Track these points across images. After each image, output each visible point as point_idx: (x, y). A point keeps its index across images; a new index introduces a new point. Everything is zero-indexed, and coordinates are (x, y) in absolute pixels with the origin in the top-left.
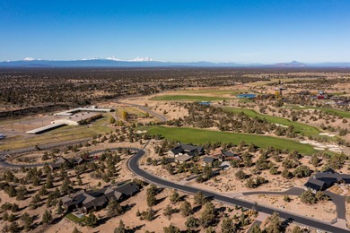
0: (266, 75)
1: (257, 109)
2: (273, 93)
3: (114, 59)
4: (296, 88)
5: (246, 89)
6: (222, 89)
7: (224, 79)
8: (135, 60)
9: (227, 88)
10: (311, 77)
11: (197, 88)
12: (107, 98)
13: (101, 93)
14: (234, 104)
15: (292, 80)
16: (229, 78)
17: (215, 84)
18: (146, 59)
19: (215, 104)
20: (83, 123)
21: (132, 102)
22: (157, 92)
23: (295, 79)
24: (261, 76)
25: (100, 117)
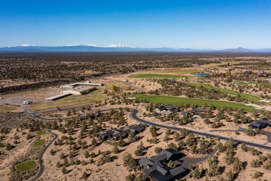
0: (218, 59)
1: (212, 84)
2: (224, 72)
3: (93, 45)
4: (242, 69)
5: (202, 69)
6: (183, 69)
7: (184, 61)
8: (110, 46)
9: (187, 69)
10: (253, 60)
11: (163, 69)
12: (96, 76)
13: (90, 72)
14: (194, 80)
15: (239, 62)
16: (188, 61)
17: (177, 66)
18: (119, 45)
19: (179, 80)
20: (84, 93)
21: (115, 79)
22: (133, 71)
23: (241, 62)
24: (213, 60)
25: (95, 89)
